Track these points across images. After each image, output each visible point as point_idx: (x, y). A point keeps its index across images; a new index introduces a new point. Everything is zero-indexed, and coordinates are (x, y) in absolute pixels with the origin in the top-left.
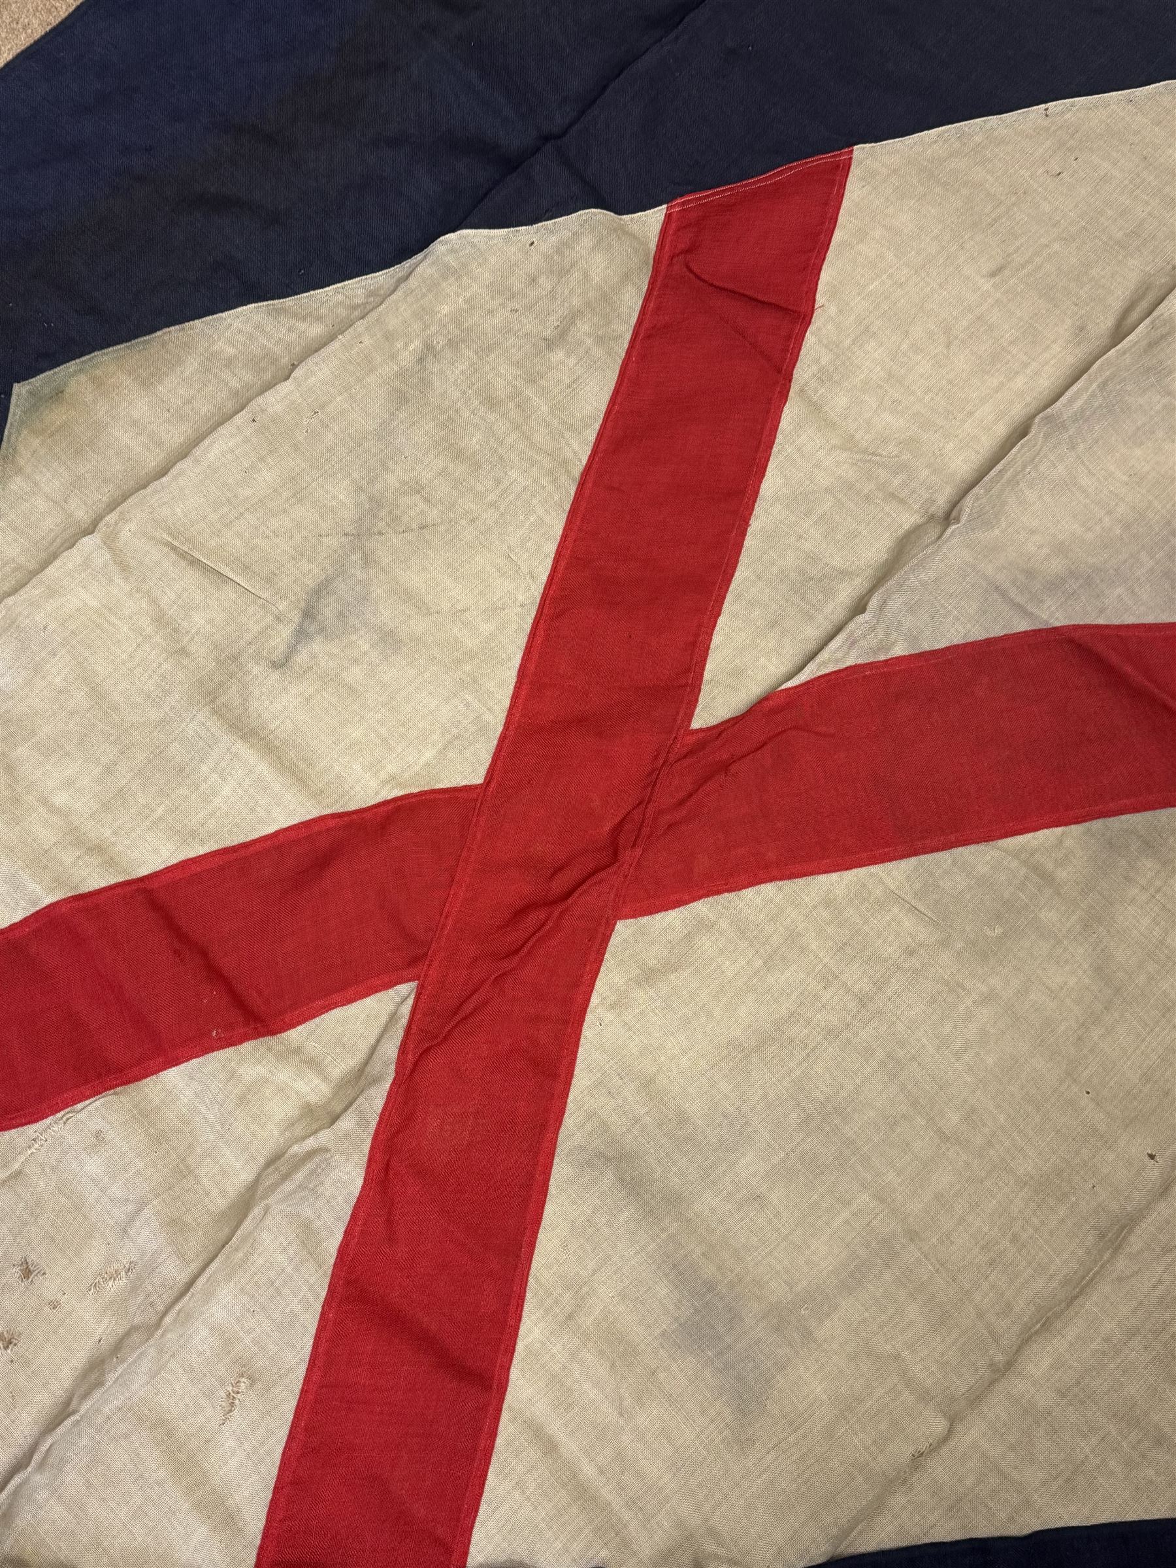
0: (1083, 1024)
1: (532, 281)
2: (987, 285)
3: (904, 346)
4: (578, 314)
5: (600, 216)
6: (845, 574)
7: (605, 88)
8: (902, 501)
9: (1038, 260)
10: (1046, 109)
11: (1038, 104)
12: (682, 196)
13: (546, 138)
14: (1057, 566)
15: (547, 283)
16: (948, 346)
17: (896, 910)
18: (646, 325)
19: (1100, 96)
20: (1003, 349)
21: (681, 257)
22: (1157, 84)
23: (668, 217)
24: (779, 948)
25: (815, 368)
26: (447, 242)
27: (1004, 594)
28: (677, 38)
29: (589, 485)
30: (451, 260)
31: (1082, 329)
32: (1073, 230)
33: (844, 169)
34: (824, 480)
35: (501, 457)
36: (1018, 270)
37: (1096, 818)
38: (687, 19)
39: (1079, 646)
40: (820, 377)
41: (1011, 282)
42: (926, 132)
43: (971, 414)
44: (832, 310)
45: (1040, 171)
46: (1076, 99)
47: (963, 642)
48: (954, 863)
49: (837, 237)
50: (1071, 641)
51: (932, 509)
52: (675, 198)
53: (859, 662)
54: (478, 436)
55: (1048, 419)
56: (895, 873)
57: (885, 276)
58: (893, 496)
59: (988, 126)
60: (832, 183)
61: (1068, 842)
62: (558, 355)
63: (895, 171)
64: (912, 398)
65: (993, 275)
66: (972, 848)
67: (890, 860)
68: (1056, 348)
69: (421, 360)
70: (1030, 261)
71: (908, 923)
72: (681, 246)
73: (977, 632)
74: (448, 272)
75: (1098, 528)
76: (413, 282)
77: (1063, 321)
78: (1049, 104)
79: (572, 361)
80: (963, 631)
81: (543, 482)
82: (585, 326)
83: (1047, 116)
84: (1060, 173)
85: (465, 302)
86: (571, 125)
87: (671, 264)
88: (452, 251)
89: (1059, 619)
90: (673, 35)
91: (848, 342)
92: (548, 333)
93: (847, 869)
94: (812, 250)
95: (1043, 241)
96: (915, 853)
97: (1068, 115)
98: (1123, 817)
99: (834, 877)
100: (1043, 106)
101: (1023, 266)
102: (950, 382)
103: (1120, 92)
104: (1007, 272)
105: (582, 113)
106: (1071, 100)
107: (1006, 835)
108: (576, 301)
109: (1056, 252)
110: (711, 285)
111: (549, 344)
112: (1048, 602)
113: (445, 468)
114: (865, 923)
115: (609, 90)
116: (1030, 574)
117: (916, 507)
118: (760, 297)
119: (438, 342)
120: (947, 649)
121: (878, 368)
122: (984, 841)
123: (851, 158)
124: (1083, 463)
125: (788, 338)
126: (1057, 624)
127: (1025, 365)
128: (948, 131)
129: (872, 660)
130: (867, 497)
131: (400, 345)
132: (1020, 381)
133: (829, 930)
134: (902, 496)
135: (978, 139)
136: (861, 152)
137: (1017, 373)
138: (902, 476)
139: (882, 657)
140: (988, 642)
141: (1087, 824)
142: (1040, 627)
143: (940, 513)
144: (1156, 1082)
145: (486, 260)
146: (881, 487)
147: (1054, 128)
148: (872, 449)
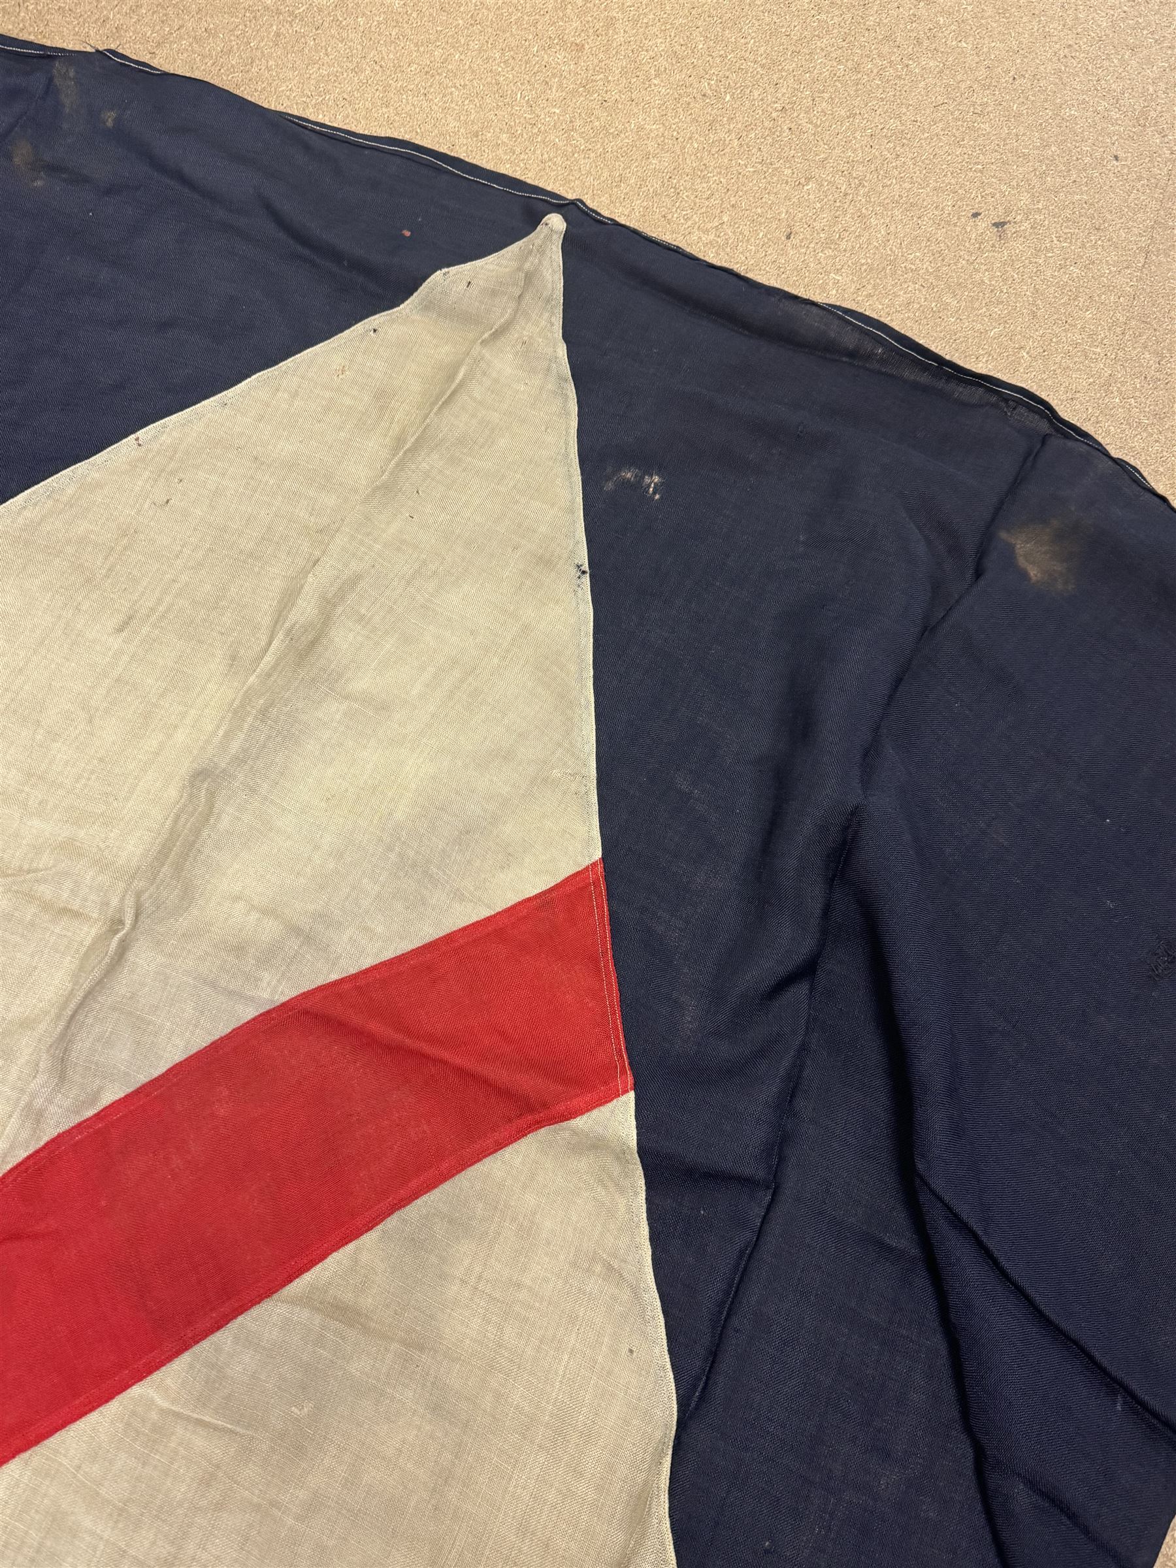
0: (434, 1490)
2: (116, 642)
3: (39, 737)
6: (26, 1024)
8: (76, 915)
9: (168, 599)
10: (137, 439)
11: (126, 436)
14: (271, 929)
16: (90, 721)
17: (179, 1431)
19: (191, 408)
20: (155, 705)
22: (249, 380)
24: (41, 1544)
27: (214, 985)
31: (234, 658)
32: (200, 554)
36: (148, 616)
37: (389, 1215)
39: (316, 1016)
41: (143, 631)
42: (11, 500)
43: (133, 788)
45: (146, 505)
46: (166, 419)
47: (185, 1057)
48: (236, 1339)
50: (306, 1013)
53: (60, 1130)
56: (169, 1381)
58: (65, 911)
59: (80, 471)
61: (365, 1257)
64: (61, 792)
65: (120, 630)
66: (255, 1311)
67: (157, 1368)
68: (212, 687)
70: (160, 601)
71: (199, 1441)
73: (200, 1040)
75: (308, 870)
77: (213, 655)
78: (138, 433)
80: (181, 1044)
83: (140, 445)
84: (168, 502)
89: (285, 993)
93: (107, 1401)
96: (185, 1347)
97: (163, 438)
98: (419, 1202)
99: (93, 1417)
100: (133, 436)
101: (153, 610)
102: (101, 760)
103: (212, 399)
104: (136, 623)
106: (162, 421)
107: (290, 1279)
109: (187, 584)
112: (266, 976)
114: (144, 1464)
116: (239, 949)
117: (95, 915)
120: (170, 1070)
122: (266, 1297)
124: (272, 802)
126: (284, 999)
127: (183, 715)
128: (34, 492)
129: (77, 1119)
130: (32, 924)
132: (180, 736)
133: (103, 1491)
134: (75, 908)
135: (69, 491)
137: (176, 727)
138: (68, 884)
139: (90, 1113)
140: (215, 1046)
141: (380, 1227)
142: (268, 1008)
144: (533, 1534)
146: (46, 906)
147: (150, 456)
148: (26, 867)
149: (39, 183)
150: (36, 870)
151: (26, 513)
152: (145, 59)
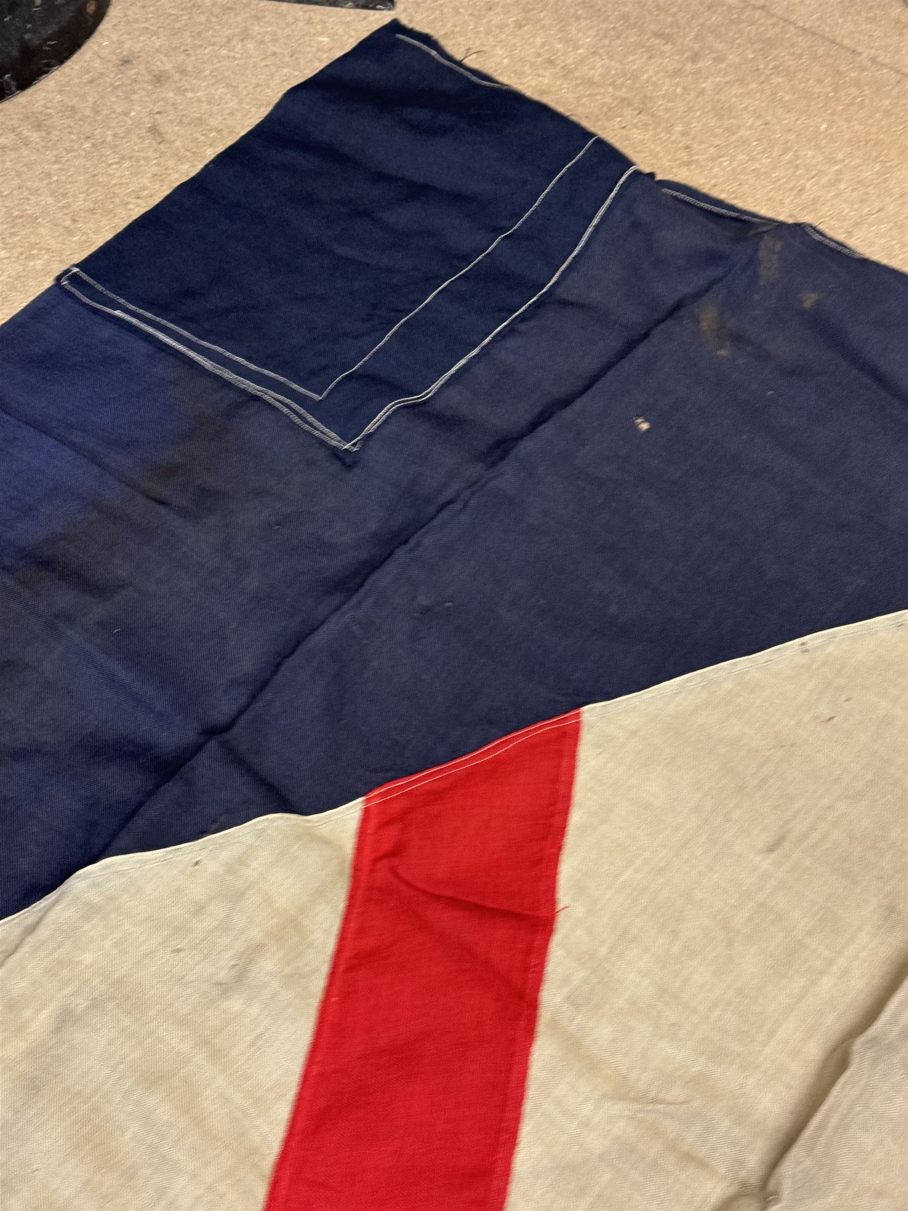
1: (200, 909)
2: (765, 863)
3: (676, 949)
4: (258, 949)
5: (280, 822)
7: (278, 666)
8: (702, 1165)
9: (822, 827)
10: (803, 644)
11: (792, 638)
12: (380, 785)
13: (212, 732)
15: (218, 910)
16: (730, 944)
18: (347, 954)
20: (798, 943)
21: (384, 862)
23: (367, 812)
25: (566, 990)
26: (86, 877)
28: (360, 603)
29: (285, 1183)
30: (94, 897)
31: (890, 910)
32: (859, 785)
33: (571, 736)
34: (596, 1143)
35: (164, 1157)
36: (800, 841)
38: (370, 581)
40: (575, 1002)
41: (795, 856)
43: (772, 1033)
44: (579, 910)
45: (807, 718)
46: (834, 629)
49: (576, 818)
51: (743, 1174)
52: (371, 790)
54: (134, 1127)
55: (873, 1042)
57: (638, 862)
58: (689, 1158)
59: (737, 669)
60: (560, 754)
62: (235, 1004)
63: (634, 733)
64: (695, 1018)
65: (771, 849)
68: (863, 937)
69: (57, 1030)
70: (813, 828)
72: (386, 847)
74: (91, 911)
76: (43, 932)
77: (867, 901)
78: (805, 637)
79: (255, 1010)
81: (222, 1188)
82: (268, 964)
83: (805, 651)
84: (831, 719)
85: (116, 945)
86: (241, 713)
87: (372, 871)
88: (95, 885)
90: (354, 601)
91: (604, 950)
92: (222, 976)
94: (545, 838)
95: (826, 801)
97: (830, 649)
100: (798, 639)
101: (806, 836)
102: (739, 992)
104: (786, 845)
105: (254, 697)
106: (830, 629)
108: (256, 933)
110: (425, 893)
111: (225, 989)
113: (88, 1182)
115: (283, 668)
117: (722, 1170)
118: (488, 904)
119: (81, 1004)
121: (646, 982)
123: (578, 723)
125: (528, 951)
127: (830, 962)
128: (690, 680)
130: (655, 1163)
131: (27, 1013)
132: (827, 983)
134: (701, 1156)
135: (728, 686)
136: (590, 713)
137: (822, 973)
143: (754, 1180)
145: (140, 890)
146: (672, 1146)
147: (814, 666)
148: (652, 1094)
149: (723, 353)
150: (662, 1102)
151: (679, 699)
152: (841, 237)
